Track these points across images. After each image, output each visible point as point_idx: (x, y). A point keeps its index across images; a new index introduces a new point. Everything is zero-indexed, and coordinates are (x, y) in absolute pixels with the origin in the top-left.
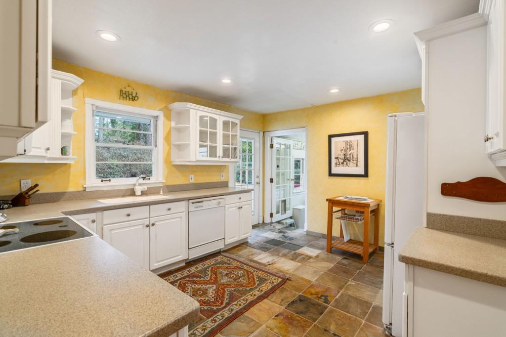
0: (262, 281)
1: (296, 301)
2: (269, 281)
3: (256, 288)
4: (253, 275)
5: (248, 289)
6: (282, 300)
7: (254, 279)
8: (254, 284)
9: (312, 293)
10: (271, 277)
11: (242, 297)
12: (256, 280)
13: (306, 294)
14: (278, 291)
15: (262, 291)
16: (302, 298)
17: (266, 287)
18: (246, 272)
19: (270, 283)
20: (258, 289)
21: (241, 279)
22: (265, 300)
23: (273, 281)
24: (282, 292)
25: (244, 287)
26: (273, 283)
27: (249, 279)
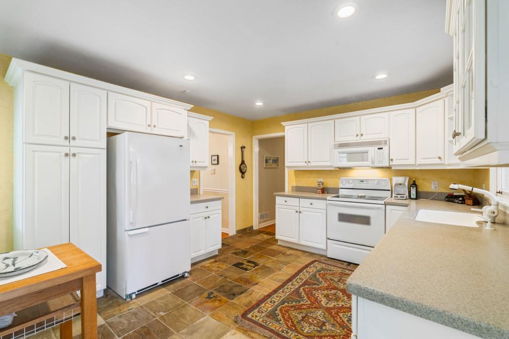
0: (272, 315)
1: (238, 294)
2: (263, 315)
3: (278, 306)
4: (287, 325)
5: (286, 304)
6: (251, 294)
7: (284, 317)
8: (281, 310)
9: (219, 302)
10: (261, 319)
11: (289, 295)
12: (280, 317)
13: (225, 300)
14: (254, 303)
15: (271, 302)
16: (232, 296)
17: (267, 307)
18: (299, 329)
19: (262, 312)
20: (276, 304)
21: (300, 317)
22: (266, 294)
23: (259, 315)
24: (250, 302)
25: (292, 307)
26: (259, 312)
27: (290, 318)
